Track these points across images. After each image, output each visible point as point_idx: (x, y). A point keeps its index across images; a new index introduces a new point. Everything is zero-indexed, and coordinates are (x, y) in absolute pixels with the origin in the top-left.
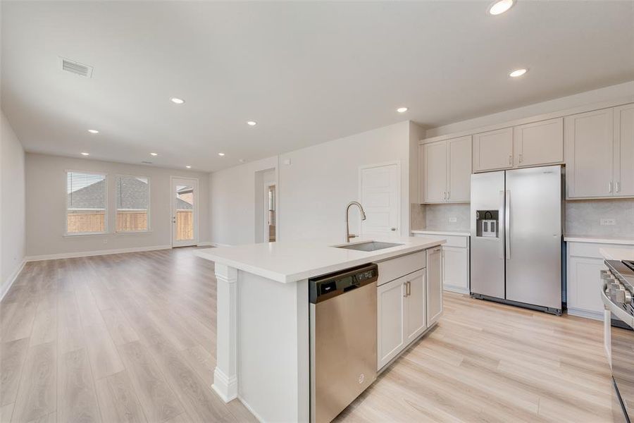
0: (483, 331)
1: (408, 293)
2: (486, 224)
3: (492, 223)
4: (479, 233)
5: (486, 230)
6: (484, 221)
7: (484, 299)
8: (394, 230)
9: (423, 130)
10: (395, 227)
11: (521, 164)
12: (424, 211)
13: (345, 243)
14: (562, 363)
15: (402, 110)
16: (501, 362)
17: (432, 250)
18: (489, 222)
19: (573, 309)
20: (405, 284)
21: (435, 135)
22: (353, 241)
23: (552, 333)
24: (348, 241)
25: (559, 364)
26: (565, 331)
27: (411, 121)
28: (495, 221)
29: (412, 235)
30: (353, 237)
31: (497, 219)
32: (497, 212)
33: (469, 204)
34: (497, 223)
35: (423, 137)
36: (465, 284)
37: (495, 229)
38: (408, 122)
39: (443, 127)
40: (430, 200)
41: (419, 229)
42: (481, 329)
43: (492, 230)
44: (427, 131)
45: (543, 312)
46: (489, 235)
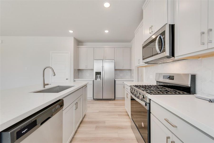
0: (99, 112)
1: (77, 107)
2: (98, 76)
3: (99, 76)
4: (96, 79)
5: (98, 78)
6: (97, 75)
7: (97, 100)
8: (67, 79)
9: (79, 43)
10: (68, 78)
11: (106, 59)
12: (79, 72)
13: (42, 88)
14: (119, 115)
15: (71, 32)
16: (106, 122)
17: (84, 87)
18: (99, 75)
19: (117, 98)
20: (75, 104)
21: (82, 45)
22: (47, 87)
23: (114, 106)
24: (44, 87)
25: (118, 116)
26: (115, 104)
27: (74, 37)
28: (100, 75)
29: (74, 81)
30: (47, 85)
31: (101, 75)
32: (101, 72)
33: (93, 70)
34: (101, 76)
35: (78, 45)
36: (92, 96)
37: (100, 78)
38: (73, 38)
39: (85, 43)
40: (80, 68)
41: (77, 78)
42: (98, 111)
43: (99, 78)
44: (80, 43)
45: (111, 100)
46: (98, 80)
